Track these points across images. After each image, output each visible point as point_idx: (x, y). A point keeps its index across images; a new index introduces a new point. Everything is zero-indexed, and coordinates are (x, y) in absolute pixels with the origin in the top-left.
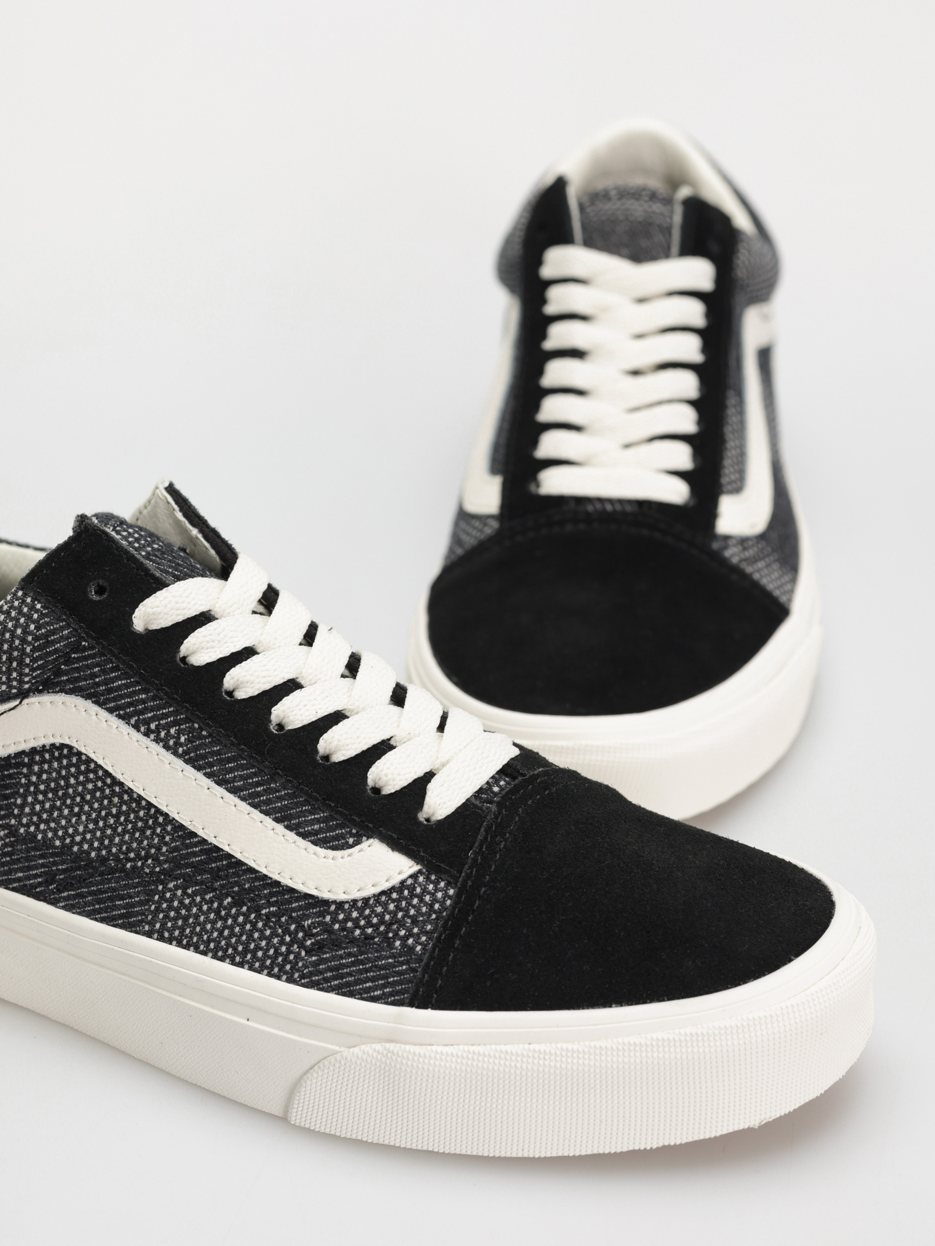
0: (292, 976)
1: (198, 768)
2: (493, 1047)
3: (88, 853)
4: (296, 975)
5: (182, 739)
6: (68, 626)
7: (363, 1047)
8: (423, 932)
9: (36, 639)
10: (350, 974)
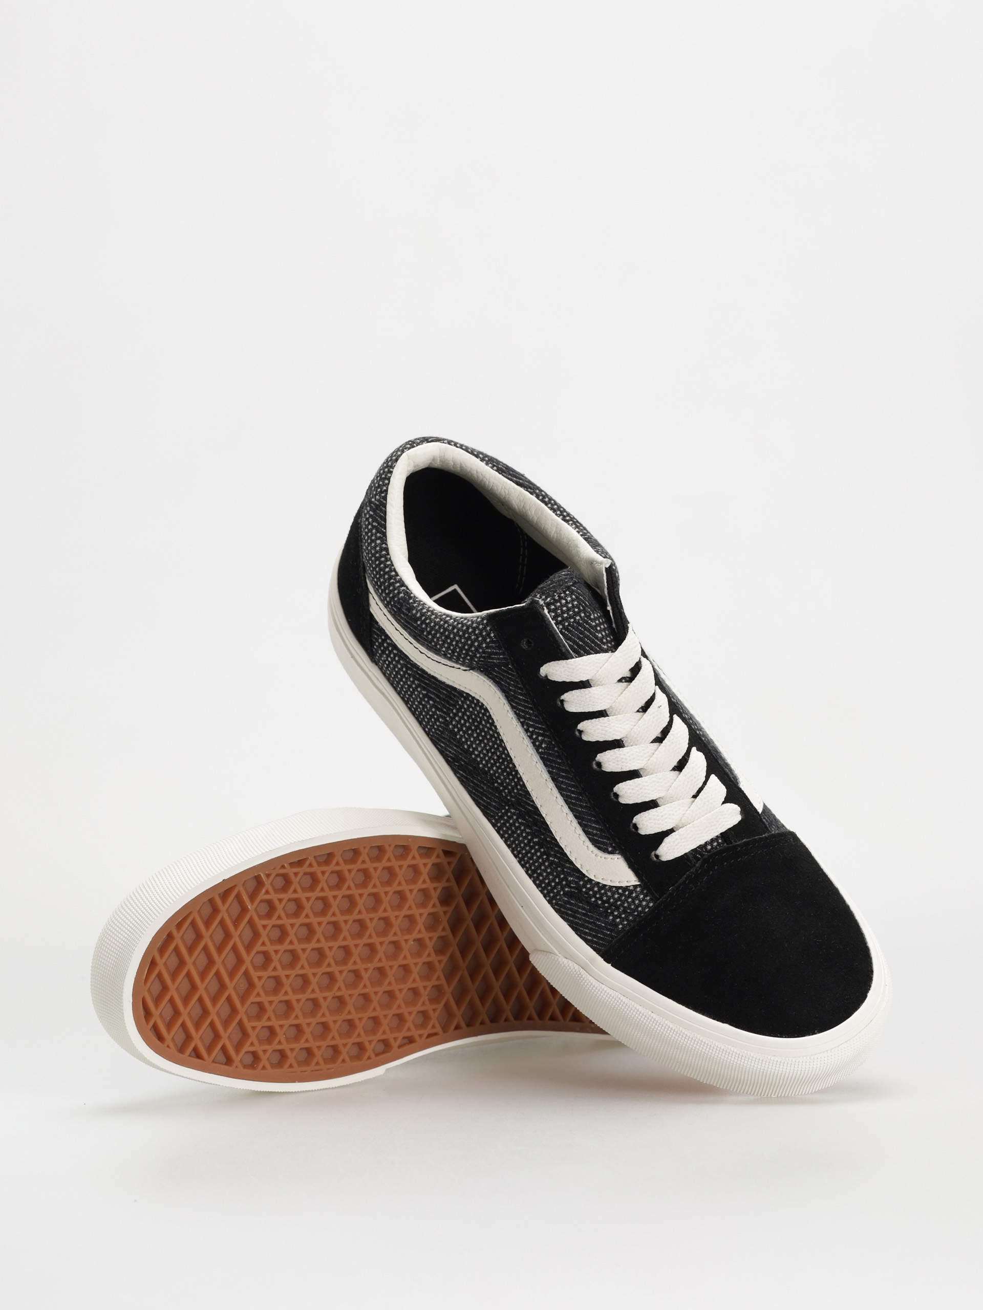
0: (552, 900)
1: (546, 765)
2: (633, 1003)
3: (478, 763)
4: (554, 902)
5: (543, 746)
6: (503, 654)
7: (570, 962)
8: (626, 919)
9: (484, 652)
10: (580, 919)
